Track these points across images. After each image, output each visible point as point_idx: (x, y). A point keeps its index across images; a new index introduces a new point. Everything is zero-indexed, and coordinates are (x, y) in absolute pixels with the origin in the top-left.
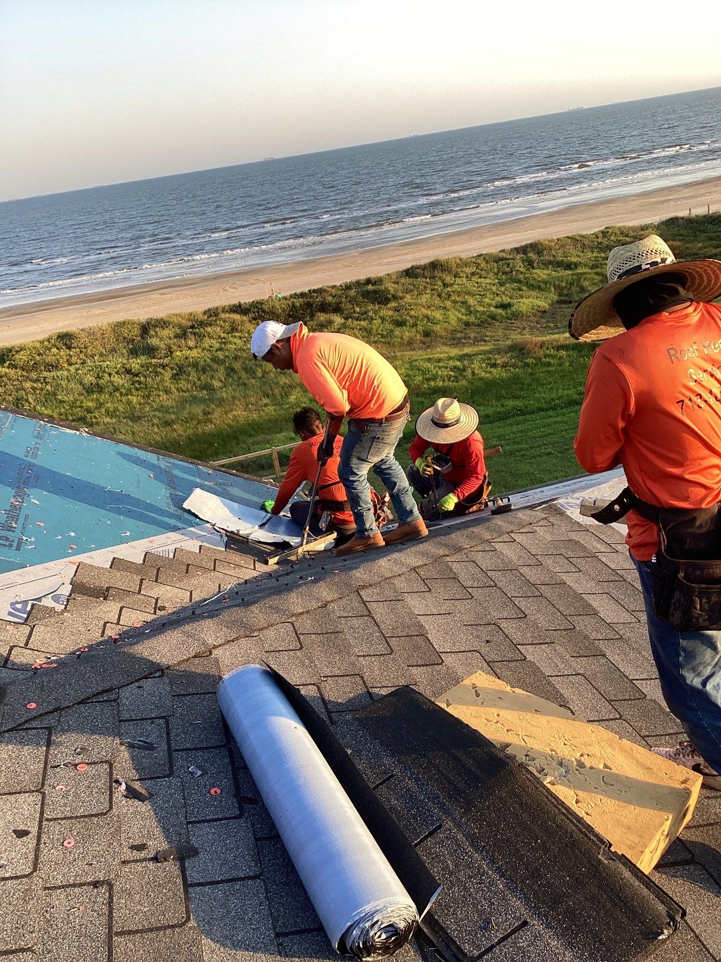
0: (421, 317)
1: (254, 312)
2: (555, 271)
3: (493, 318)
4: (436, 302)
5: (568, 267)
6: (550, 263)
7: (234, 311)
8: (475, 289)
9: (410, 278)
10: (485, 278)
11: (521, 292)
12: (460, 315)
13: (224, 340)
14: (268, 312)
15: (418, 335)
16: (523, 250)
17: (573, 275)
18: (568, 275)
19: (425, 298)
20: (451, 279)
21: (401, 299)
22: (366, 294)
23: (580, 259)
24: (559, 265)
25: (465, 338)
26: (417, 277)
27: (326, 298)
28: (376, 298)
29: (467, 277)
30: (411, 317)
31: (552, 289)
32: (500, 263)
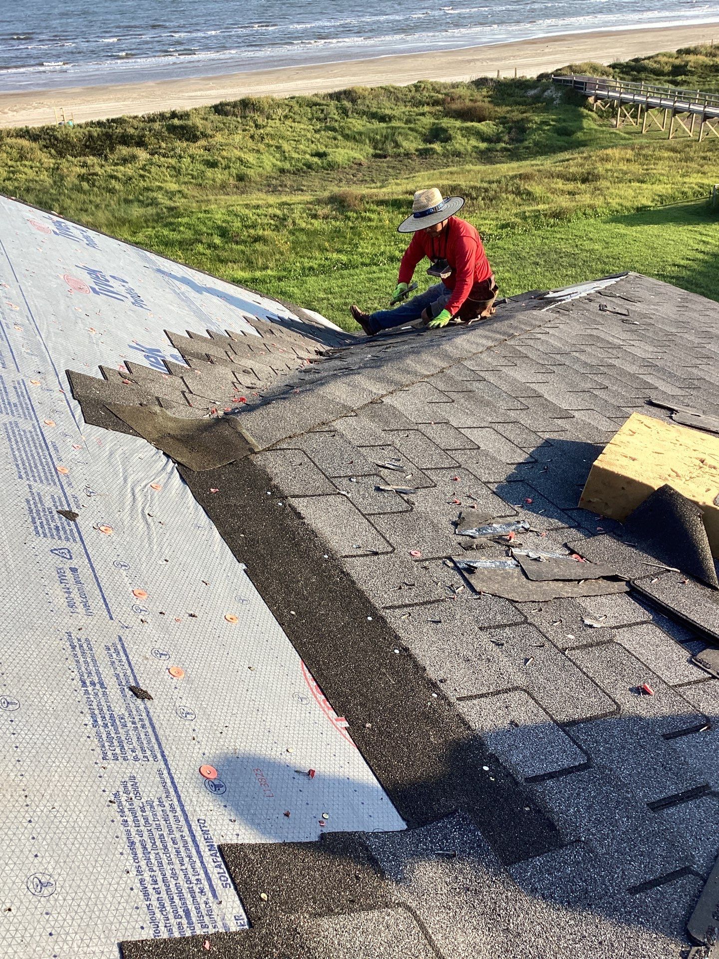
0: (234, 159)
1: (45, 139)
2: (370, 122)
3: (309, 166)
4: (249, 144)
5: (383, 119)
6: (364, 113)
7: (21, 137)
8: (289, 133)
9: (219, 114)
10: (299, 122)
11: (336, 142)
12: (274, 161)
13: (11, 169)
14: (61, 141)
15: (231, 179)
16: (337, 96)
17: (387, 128)
18: (383, 128)
19: (238, 138)
20: (263, 121)
21: (211, 137)
22: (172, 129)
23: (394, 113)
24: (374, 116)
25: (281, 186)
26: (226, 114)
27: (127, 130)
28: (184, 134)
29: (280, 120)
30: (223, 158)
31: (367, 141)
32: (314, 108)
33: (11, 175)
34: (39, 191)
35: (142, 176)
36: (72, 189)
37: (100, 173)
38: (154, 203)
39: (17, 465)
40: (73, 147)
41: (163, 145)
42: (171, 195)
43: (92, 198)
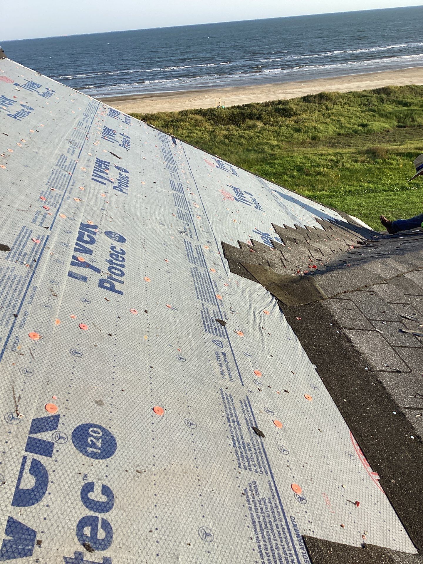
0: (311, 127)
1: (209, 115)
2: (397, 107)
3: (356, 132)
4: (321, 119)
5: (405, 105)
6: (394, 101)
7: (197, 114)
8: (346, 113)
9: (306, 102)
10: (352, 107)
11: (374, 118)
12: (335, 129)
13: (190, 131)
14: (217, 116)
15: (308, 139)
16: (378, 91)
17: (408, 110)
18: (405, 110)
19: (314, 116)
20: (331, 106)
21: (299, 115)
22: (278, 110)
23: (413, 101)
24: (400, 103)
25: (337, 143)
26: (310, 102)
27: (253, 110)
28: (284, 113)
29: (341, 105)
30: (305, 127)
31: (394, 118)
32: (363, 98)
33: (190, 134)
34: (202, 143)
35: (258, 137)
36: (220, 143)
37: (235, 134)
38: (263, 151)
39: (197, 292)
40: (223, 120)
41: (272, 119)
42: (272, 147)
43: (229, 148)
